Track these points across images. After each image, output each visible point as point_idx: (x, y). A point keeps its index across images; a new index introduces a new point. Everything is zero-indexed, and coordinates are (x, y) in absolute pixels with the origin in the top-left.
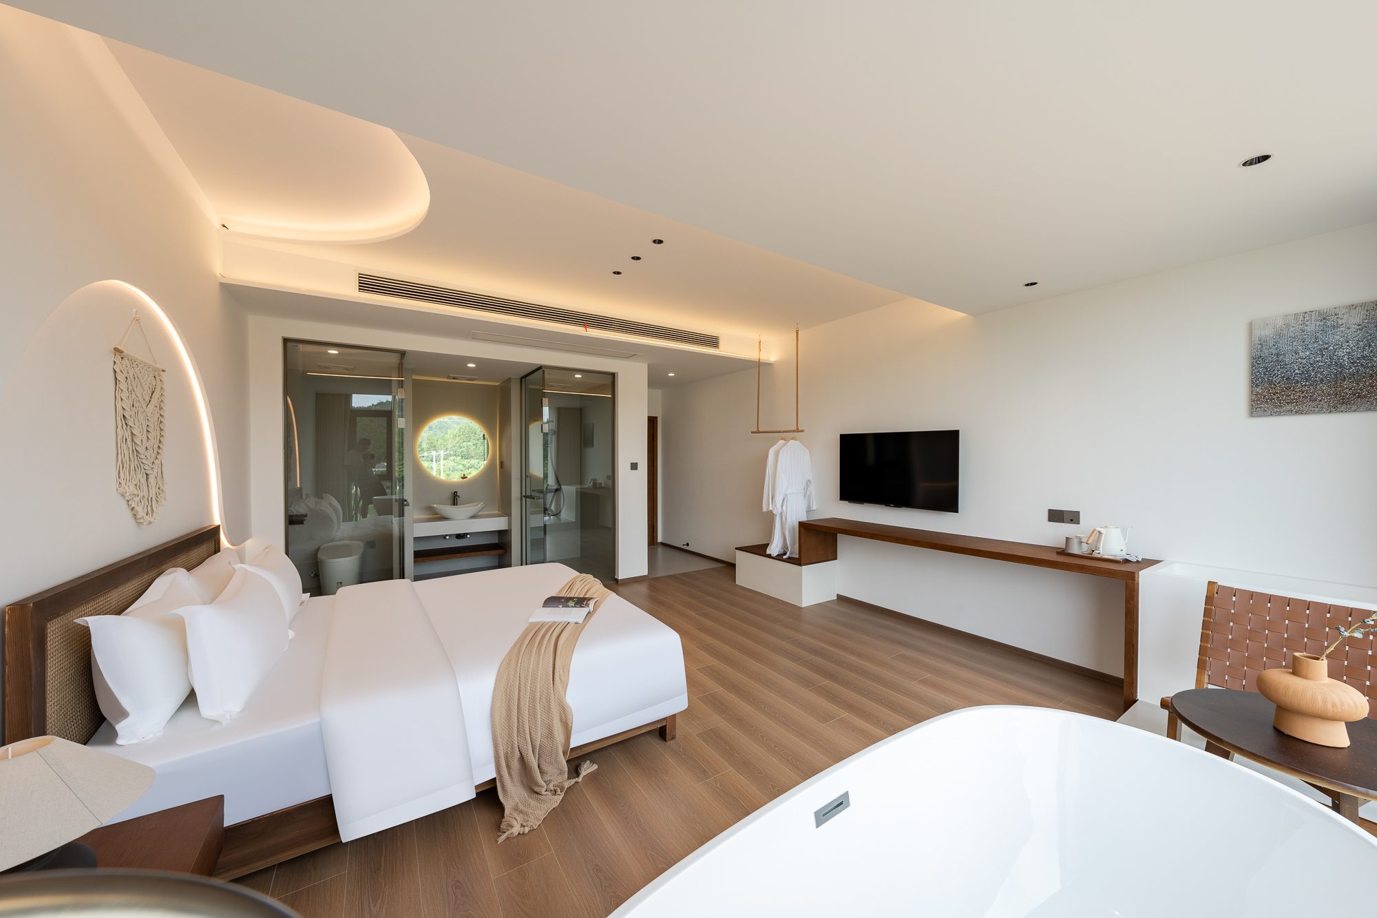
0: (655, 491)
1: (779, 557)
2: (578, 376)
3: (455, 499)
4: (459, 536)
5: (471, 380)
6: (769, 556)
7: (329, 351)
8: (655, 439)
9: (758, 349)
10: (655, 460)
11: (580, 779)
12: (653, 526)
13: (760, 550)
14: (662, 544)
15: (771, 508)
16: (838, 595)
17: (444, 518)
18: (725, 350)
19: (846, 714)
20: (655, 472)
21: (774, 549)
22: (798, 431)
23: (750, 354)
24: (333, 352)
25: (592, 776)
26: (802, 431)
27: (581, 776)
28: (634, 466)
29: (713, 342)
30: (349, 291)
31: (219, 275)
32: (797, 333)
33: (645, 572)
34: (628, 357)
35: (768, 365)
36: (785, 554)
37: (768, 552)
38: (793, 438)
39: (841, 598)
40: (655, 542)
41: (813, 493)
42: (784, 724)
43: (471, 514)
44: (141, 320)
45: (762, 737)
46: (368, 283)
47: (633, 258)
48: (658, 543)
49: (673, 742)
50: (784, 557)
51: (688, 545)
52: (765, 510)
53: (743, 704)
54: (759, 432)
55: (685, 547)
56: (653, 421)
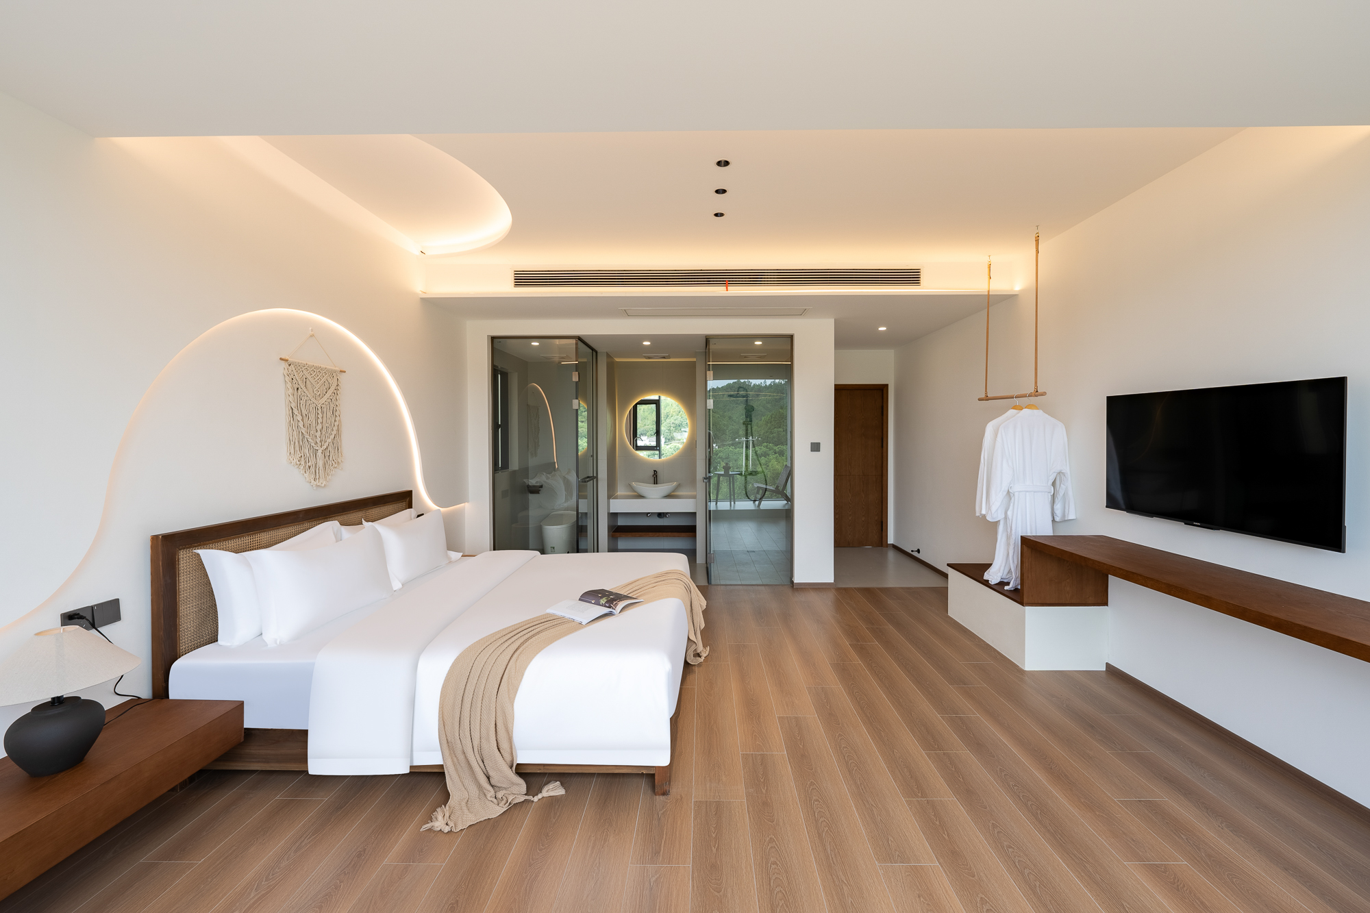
0: (884, 478)
1: (999, 587)
2: (758, 343)
3: (655, 478)
4: (660, 515)
5: (649, 358)
6: (986, 583)
7: (533, 344)
8: (885, 413)
9: (987, 277)
10: (884, 439)
11: (536, 799)
12: (882, 522)
13: (975, 571)
14: (895, 547)
15: (984, 512)
16: (1107, 664)
17: (640, 497)
18: (929, 286)
19: (931, 862)
20: (884, 454)
21: (993, 576)
22: (1036, 393)
23: (975, 285)
24: (535, 344)
25: (553, 800)
26: (1044, 394)
27: (540, 796)
28: (816, 447)
29: (912, 277)
30: (506, 288)
31: (420, 293)
32: (1037, 241)
33: (831, 579)
34: (802, 313)
35: (1008, 299)
36: (1008, 584)
37: (986, 577)
38: (1029, 407)
39: (1112, 671)
40: (884, 543)
41: (1070, 493)
42: (820, 835)
43: (666, 493)
44: (315, 335)
45: (771, 840)
46: (522, 279)
47: (717, 192)
48: (887, 545)
49: (662, 798)
50: (1006, 588)
51: (918, 551)
52: (978, 514)
53: (793, 784)
54: (987, 399)
55: (915, 554)
56: (883, 390)
